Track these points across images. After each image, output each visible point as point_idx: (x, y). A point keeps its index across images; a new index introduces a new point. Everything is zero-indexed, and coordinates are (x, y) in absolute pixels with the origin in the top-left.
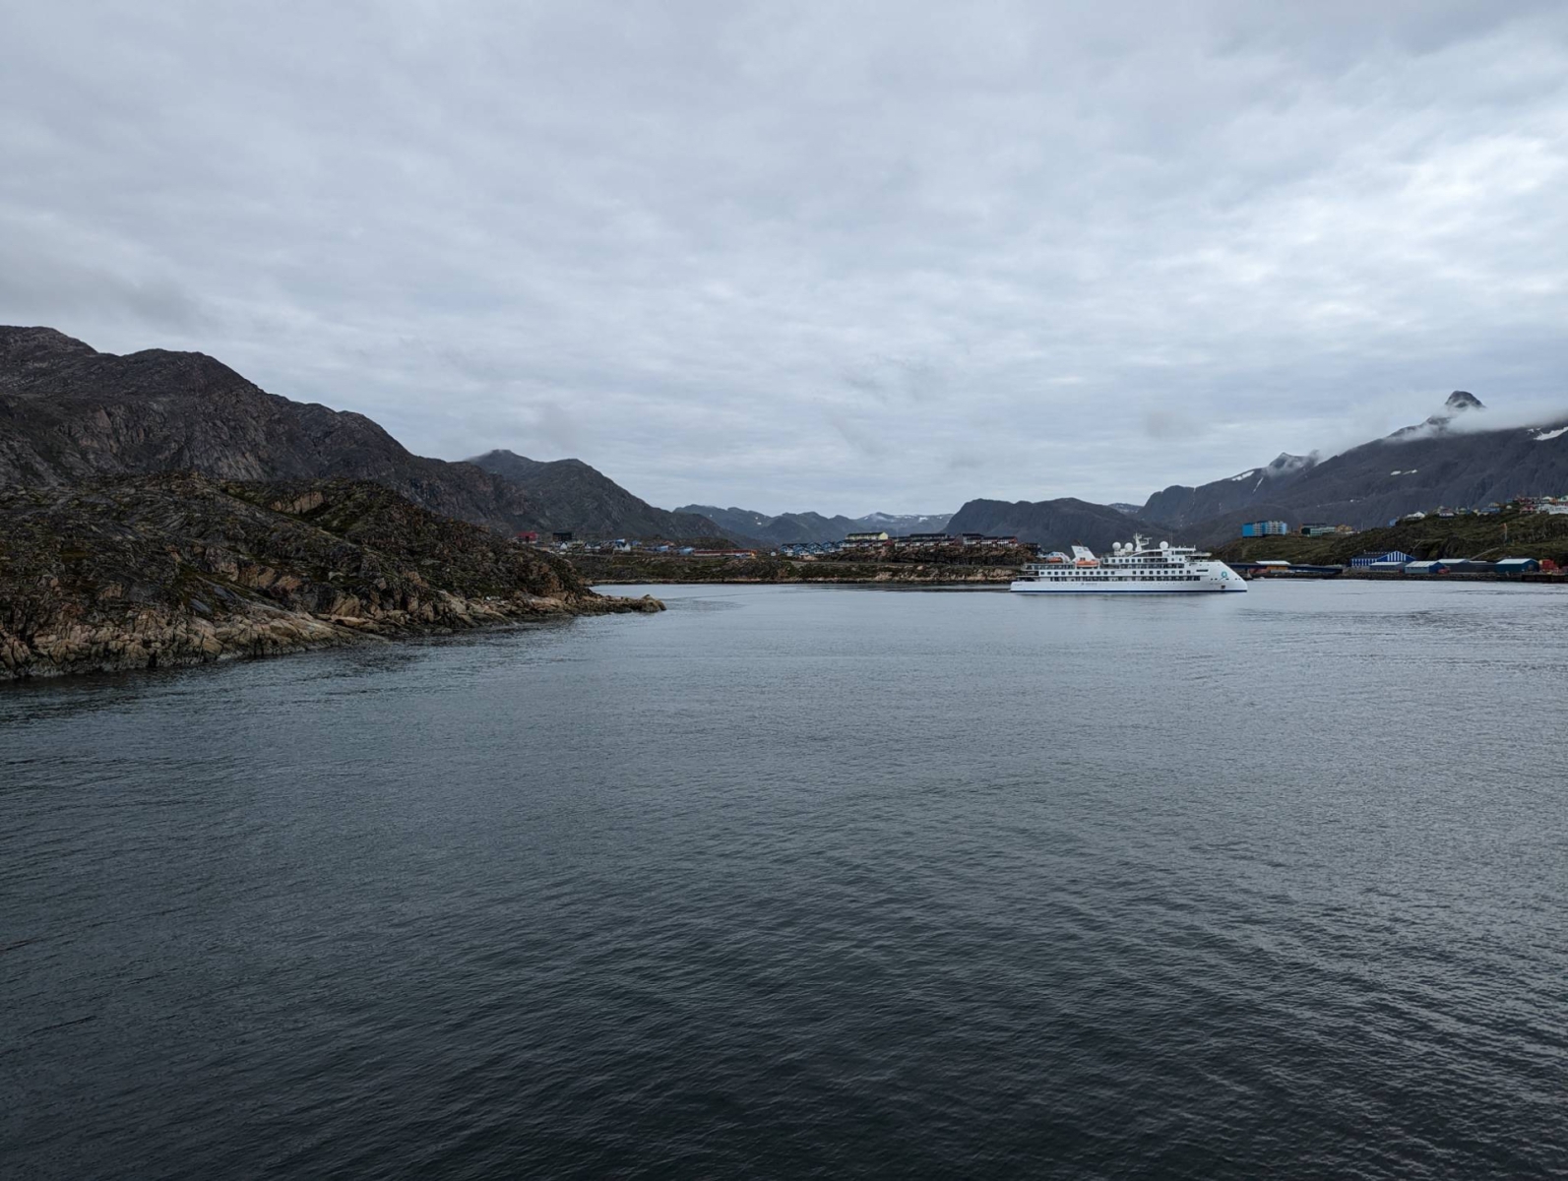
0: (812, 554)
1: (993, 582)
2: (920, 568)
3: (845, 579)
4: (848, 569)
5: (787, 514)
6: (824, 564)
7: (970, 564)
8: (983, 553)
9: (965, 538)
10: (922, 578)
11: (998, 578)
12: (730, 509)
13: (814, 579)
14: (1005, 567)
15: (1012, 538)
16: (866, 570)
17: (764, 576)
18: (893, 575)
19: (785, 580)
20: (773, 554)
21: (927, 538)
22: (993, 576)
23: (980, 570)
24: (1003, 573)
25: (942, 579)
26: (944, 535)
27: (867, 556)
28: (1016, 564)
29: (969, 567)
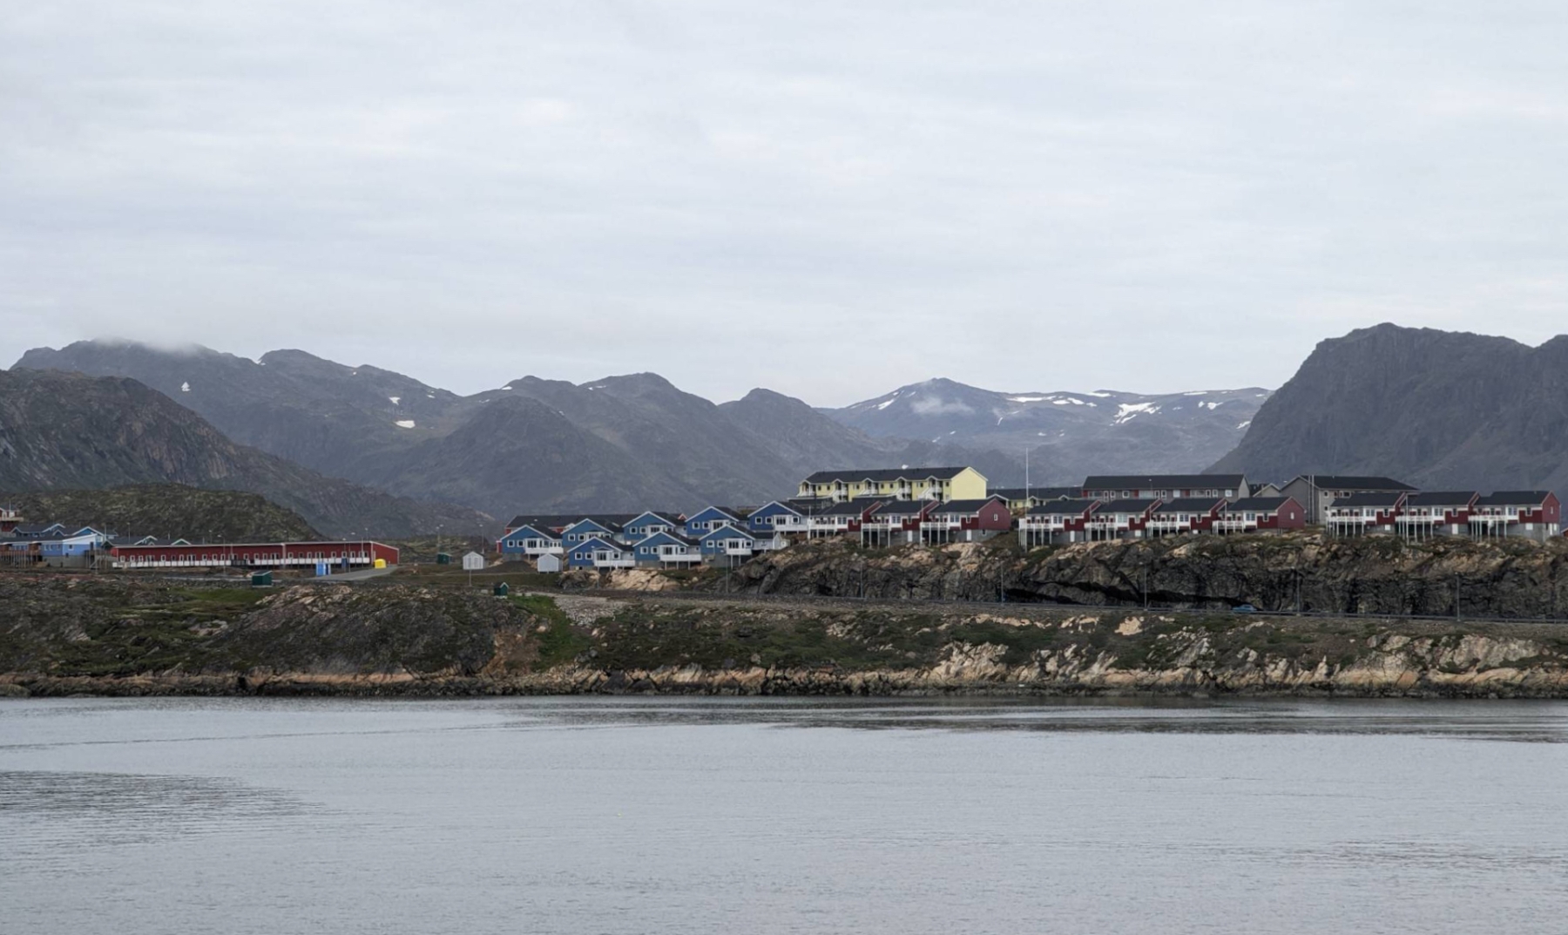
0: (647, 560)
1: (1453, 694)
2: (1130, 627)
3: (800, 676)
4: (812, 632)
5: (530, 383)
6: (701, 605)
7: (1351, 608)
8: (1408, 565)
9: (1326, 498)
10: (1139, 674)
11: (1473, 676)
12: (268, 357)
13: (656, 677)
14: (1505, 626)
15: (1536, 497)
16: (894, 634)
17: (434, 659)
18: (1011, 661)
19: (526, 679)
20: (474, 561)
21: (1164, 497)
22: (1453, 668)
23: (1396, 641)
24: (1500, 651)
25: (1226, 676)
26: (1232, 482)
27: (894, 574)
28: (1551, 617)
29: (1348, 623)
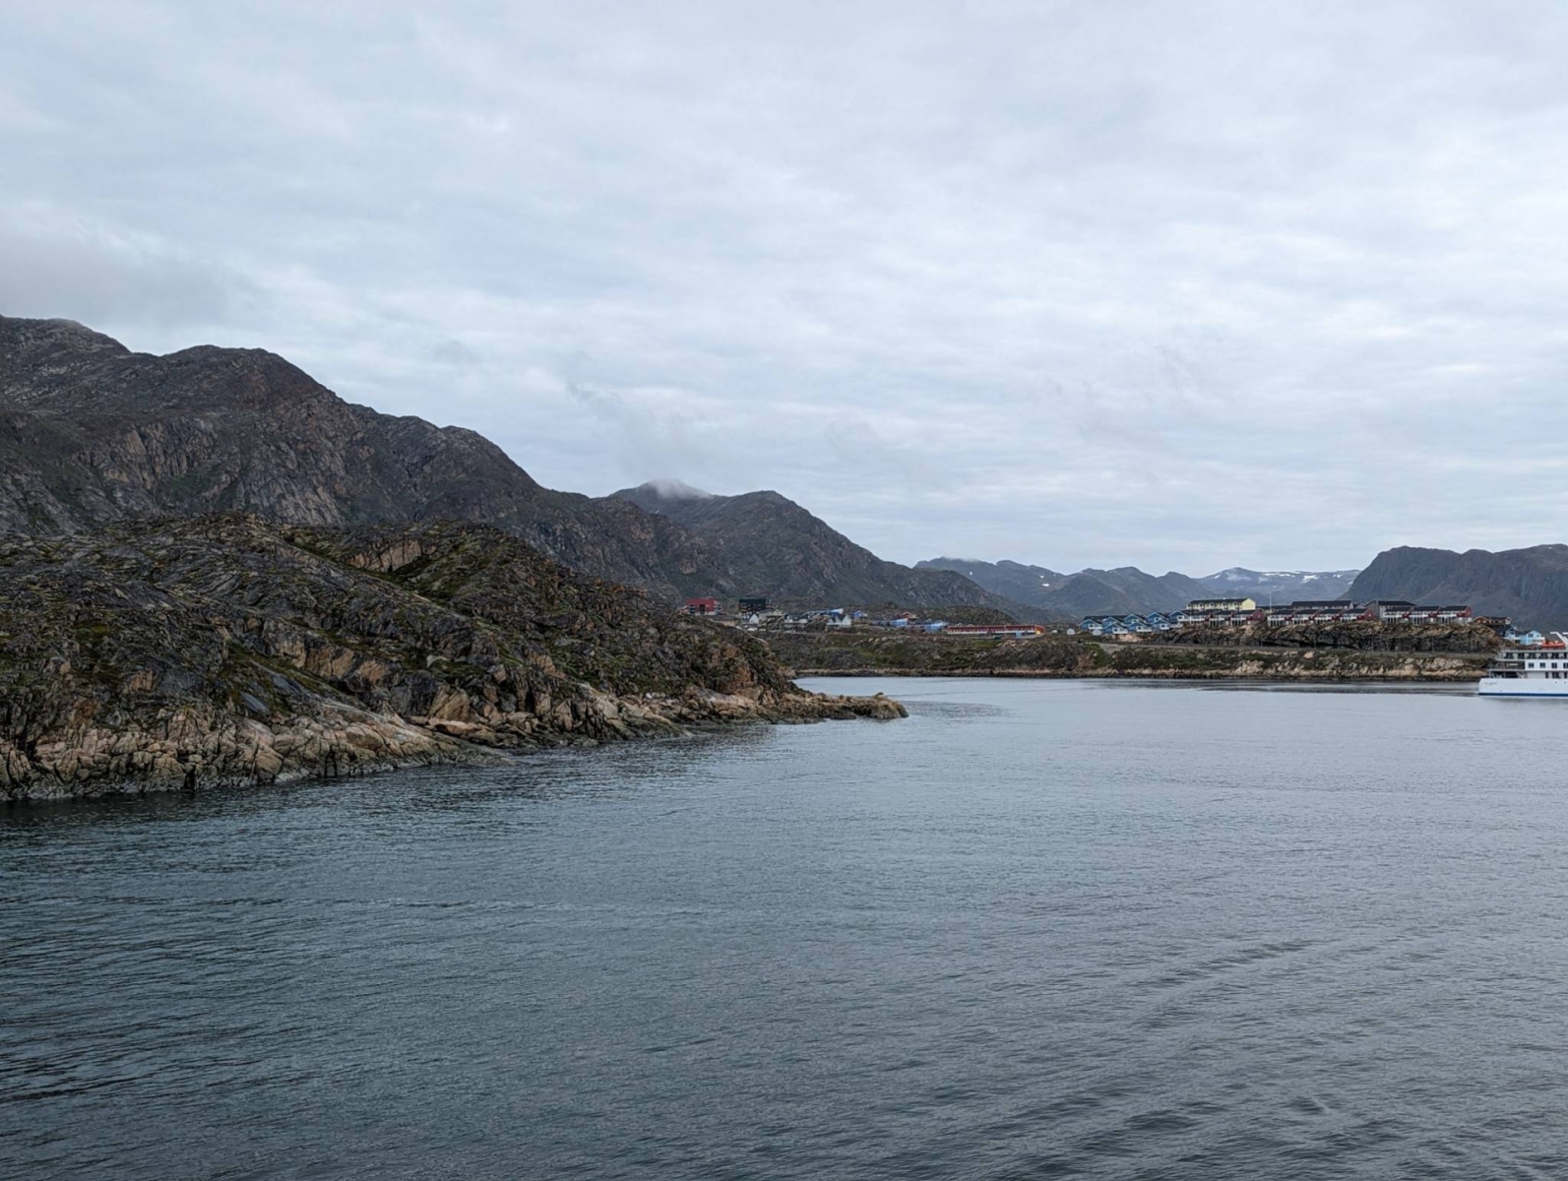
0: (1132, 632)
1: (1431, 679)
2: (1309, 655)
3: (1187, 672)
4: (1192, 656)
5: (1089, 570)
6: (1152, 647)
7: (1392, 648)
8: (1414, 633)
9: (1383, 609)
10: (1313, 672)
11: (1440, 673)
12: (999, 563)
13: (1136, 672)
14: (1451, 655)
15: (1464, 608)
16: (1221, 657)
17: (1058, 665)
18: (1265, 667)
19: (1090, 672)
20: (1071, 632)
21: (1321, 609)
22: (1431, 670)
23: (1409, 660)
24: (1449, 664)
25: (1345, 673)
26: (1347, 603)
27: (1221, 636)
28: (1469, 652)
29: (1391, 654)
